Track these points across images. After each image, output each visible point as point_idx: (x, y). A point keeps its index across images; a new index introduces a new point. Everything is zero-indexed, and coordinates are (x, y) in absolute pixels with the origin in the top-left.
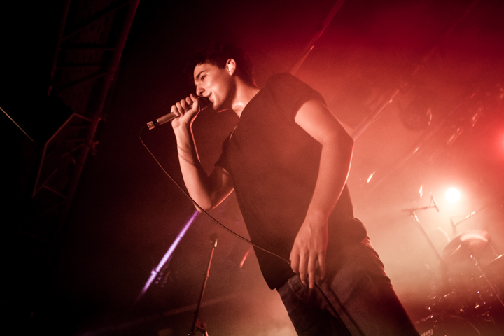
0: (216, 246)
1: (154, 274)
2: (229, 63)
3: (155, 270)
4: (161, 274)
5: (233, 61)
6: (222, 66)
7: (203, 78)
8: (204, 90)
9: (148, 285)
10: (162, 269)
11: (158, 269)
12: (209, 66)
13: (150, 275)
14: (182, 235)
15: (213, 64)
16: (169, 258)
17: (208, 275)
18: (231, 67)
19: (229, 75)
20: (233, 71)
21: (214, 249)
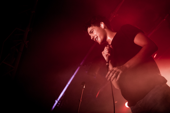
0: (84, 87)
1: (57, 102)
2: (101, 24)
3: (57, 100)
4: (60, 102)
5: (103, 23)
6: (99, 26)
7: (92, 32)
8: (94, 37)
9: (54, 107)
10: (60, 99)
11: (58, 100)
12: (93, 27)
13: (55, 102)
14: (69, 83)
15: (95, 26)
16: (63, 94)
17: (81, 101)
18: (102, 25)
19: (102, 29)
20: (104, 27)
21: (83, 89)
